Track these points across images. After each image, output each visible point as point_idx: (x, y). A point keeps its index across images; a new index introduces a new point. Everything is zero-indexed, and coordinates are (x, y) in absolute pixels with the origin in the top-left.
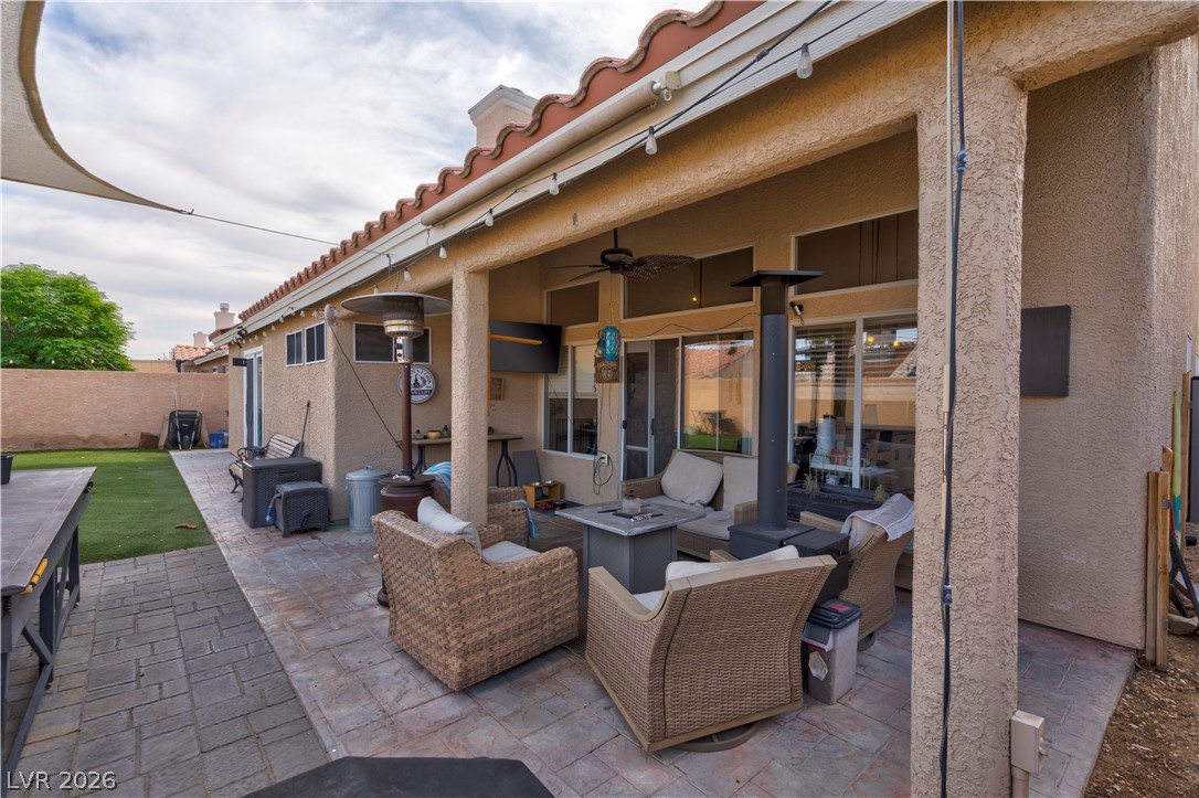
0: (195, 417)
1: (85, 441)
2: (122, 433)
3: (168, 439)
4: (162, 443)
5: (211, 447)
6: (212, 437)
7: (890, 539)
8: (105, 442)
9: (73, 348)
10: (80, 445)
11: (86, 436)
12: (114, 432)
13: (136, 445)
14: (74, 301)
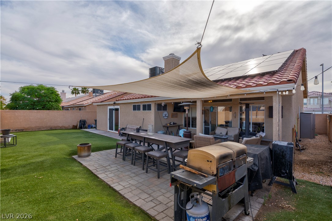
0: (85, 121)
1: (61, 127)
2: (68, 125)
3: (79, 126)
4: (78, 127)
5: (88, 128)
6: (88, 126)
7: (263, 136)
8: (65, 127)
9: (53, 105)
10: (60, 128)
11: (61, 126)
12: (66, 125)
13: (71, 128)
14: (52, 93)
